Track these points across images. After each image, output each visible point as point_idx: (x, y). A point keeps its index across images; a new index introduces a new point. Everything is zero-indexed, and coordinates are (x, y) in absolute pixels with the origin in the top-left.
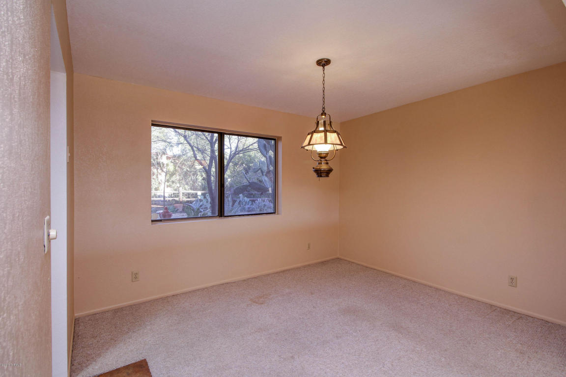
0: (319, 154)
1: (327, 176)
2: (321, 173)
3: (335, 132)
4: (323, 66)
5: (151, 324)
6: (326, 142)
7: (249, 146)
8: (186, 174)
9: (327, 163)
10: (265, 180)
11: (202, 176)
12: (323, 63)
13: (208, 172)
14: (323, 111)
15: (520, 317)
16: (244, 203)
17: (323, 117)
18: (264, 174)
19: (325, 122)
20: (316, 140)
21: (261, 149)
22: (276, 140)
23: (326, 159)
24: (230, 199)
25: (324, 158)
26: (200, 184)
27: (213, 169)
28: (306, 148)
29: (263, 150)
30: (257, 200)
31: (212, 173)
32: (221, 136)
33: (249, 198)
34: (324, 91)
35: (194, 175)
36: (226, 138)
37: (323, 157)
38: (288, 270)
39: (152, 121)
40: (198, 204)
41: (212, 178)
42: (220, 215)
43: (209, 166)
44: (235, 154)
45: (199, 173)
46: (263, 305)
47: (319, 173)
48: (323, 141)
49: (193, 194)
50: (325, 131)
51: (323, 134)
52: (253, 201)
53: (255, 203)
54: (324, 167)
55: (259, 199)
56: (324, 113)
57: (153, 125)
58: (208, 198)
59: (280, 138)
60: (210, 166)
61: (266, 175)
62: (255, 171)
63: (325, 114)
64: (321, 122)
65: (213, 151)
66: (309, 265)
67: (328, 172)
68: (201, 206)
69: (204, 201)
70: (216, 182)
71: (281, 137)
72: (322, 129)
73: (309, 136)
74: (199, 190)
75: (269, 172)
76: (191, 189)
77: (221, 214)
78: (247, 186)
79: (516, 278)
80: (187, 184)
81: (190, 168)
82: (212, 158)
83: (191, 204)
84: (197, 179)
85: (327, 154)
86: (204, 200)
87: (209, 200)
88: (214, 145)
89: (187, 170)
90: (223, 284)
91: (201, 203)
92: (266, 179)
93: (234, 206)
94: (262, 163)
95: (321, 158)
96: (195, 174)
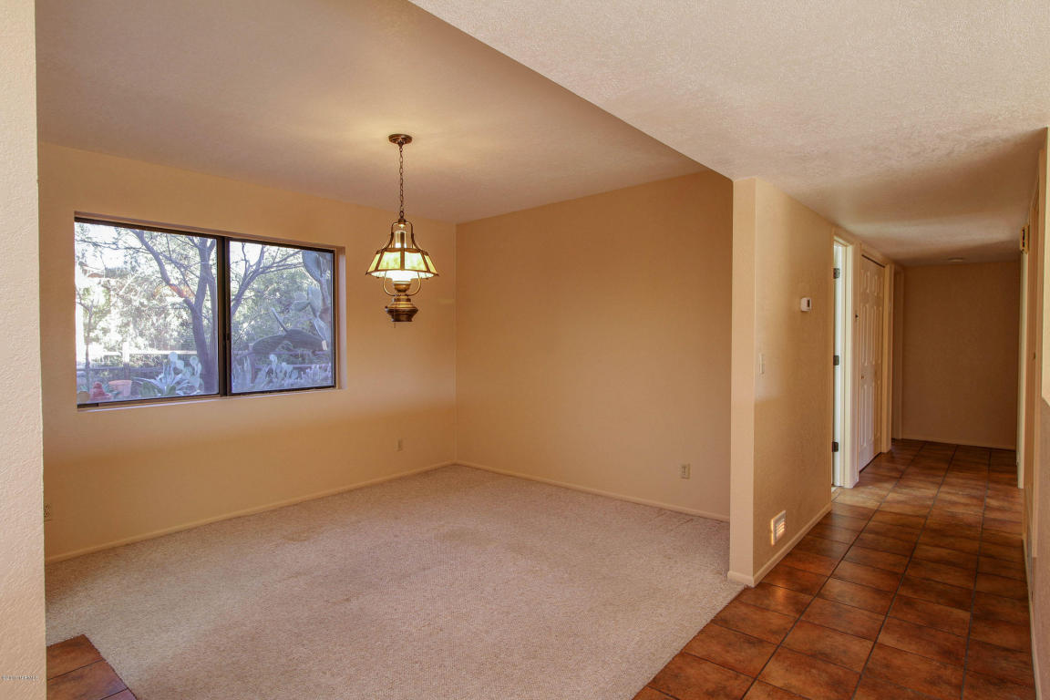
0: (395, 285)
1: (409, 319)
2: (399, 314)
3: (418, 251)
4: (401, 144)
5: (86, 589)
6: (402, 267)
7: (285, 259)
8: (138, 314)
9: (409, 300)
10: (320, 327)
11: (179, 316)
12: (401, 140)
13: (195, 310)
14: (402, 217)
15: (689, 518)
16: (281, 375)
17: (402, 226)
18: (318, 314)
19: (402, 235)
20: (388, 264)
21: (310, 265)
22: (333, 252)
23: (407, 292)
24: (247, 365)
25: (405, 291)
26: (175, 334)
27: (208, 304)
28: (375, 274)
29: (314, 269)
30: (310, 368)
31: (204, 311)
32: (223, 243)
33: (293, 363)
34: (401, 185)
35: (158, 314)
36: (235, 247)
37: (402, 289)
38: (361, 489)
39: (76, 213)
40: (169, 380)
41: (205, 322)
42: (222, 392)
43: (197, 297)
44: (256, 273)
45: (172, 311)
46: (306, 543)
47: (396, 315)
48: (398, 266)
49: (157, 358)
50: (402, 250)
51: (398, 255)
52: (301, 370)
53: (305, 373)
54: (403, 305)
55: (313, 366)
56: (402, 220)
57: (78, 220)
58: (194, 365)
59: (342, 250)
60: (200, 295)
61: (321, 318)
62: (302, 308)
63: (405, 221)
64: (397, 233)
65: (205, 267)
66: (401, 478)
67: (410, 314)
68: (178, 383)
69: (187, 372)
70: (214, 330)
71: (344, 248)
72: (398, 245)
73: (378, 256)
74: (172, 348)
75: (325, 311)
76: (152, 346)
77: (225, 390)
78: (282, 338)
79: (689, 465)
80: (142, 335)
81: (148, 299)
82: (203, 281)
83: (152, 380)
84: (166, 326)
85: (409, 285)
86: (184, 370)
87: (199, 368)
88: (209, 255)
89: (142, 304)
90: (230, 520)
91: (180, 376)
92: (322, 324)
93: (257, 381)
94: (314, 293)
95: (399, 291)
96: (162, 312)
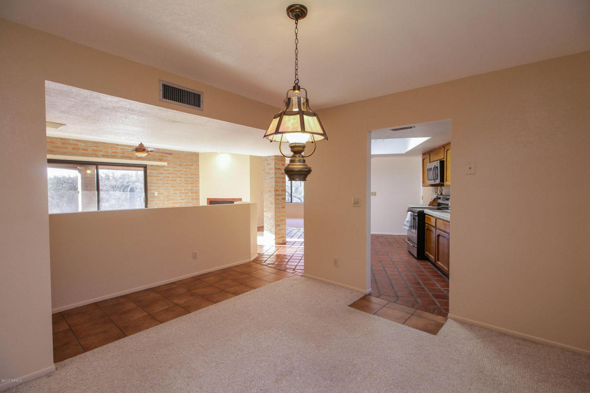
4: (297, 18)
12: (298, 13)
14: (296, 84)
17: (297, 92)
56: (296, 87)
63: (299, 89)
